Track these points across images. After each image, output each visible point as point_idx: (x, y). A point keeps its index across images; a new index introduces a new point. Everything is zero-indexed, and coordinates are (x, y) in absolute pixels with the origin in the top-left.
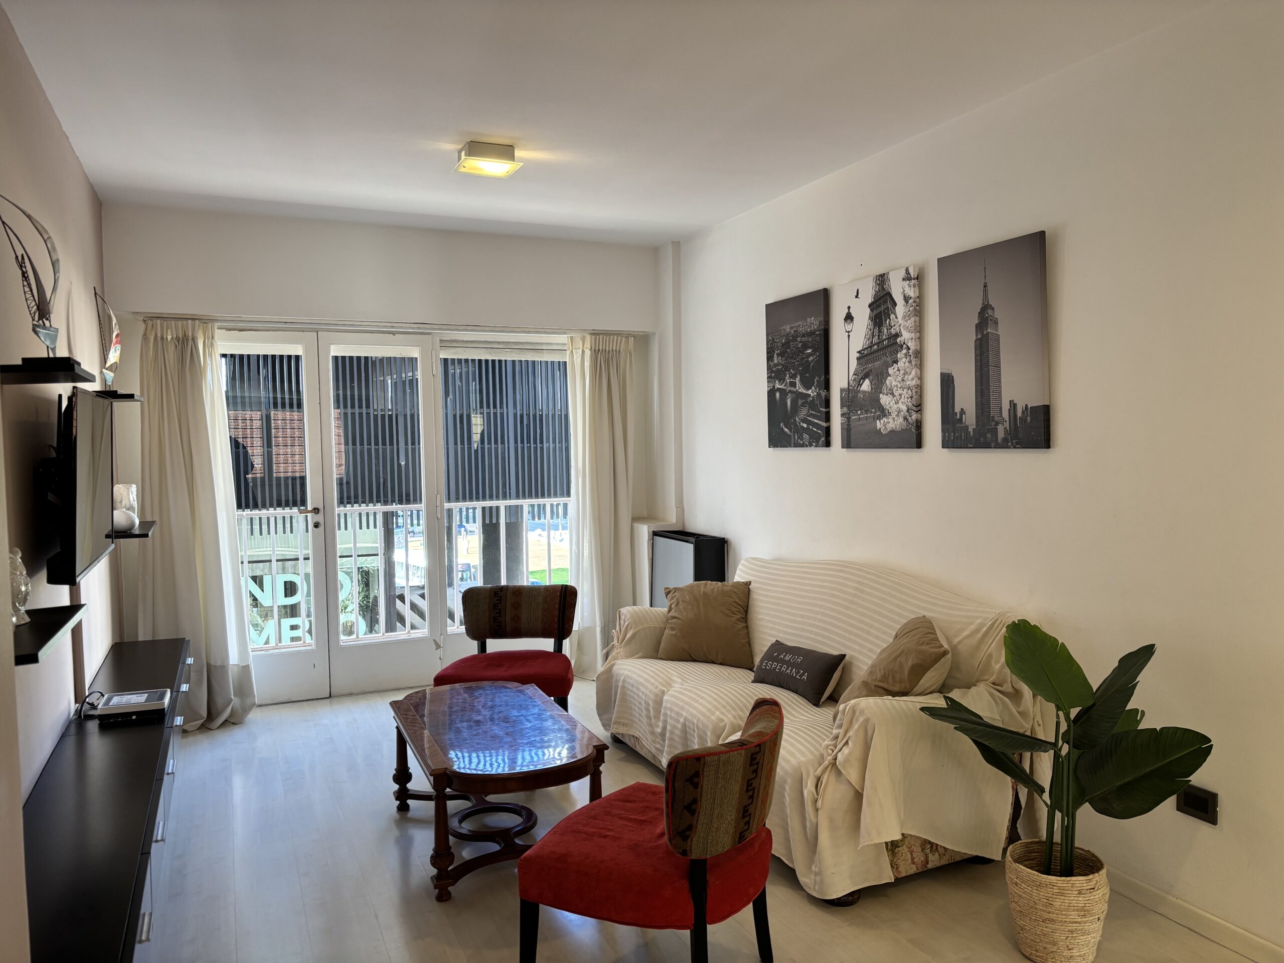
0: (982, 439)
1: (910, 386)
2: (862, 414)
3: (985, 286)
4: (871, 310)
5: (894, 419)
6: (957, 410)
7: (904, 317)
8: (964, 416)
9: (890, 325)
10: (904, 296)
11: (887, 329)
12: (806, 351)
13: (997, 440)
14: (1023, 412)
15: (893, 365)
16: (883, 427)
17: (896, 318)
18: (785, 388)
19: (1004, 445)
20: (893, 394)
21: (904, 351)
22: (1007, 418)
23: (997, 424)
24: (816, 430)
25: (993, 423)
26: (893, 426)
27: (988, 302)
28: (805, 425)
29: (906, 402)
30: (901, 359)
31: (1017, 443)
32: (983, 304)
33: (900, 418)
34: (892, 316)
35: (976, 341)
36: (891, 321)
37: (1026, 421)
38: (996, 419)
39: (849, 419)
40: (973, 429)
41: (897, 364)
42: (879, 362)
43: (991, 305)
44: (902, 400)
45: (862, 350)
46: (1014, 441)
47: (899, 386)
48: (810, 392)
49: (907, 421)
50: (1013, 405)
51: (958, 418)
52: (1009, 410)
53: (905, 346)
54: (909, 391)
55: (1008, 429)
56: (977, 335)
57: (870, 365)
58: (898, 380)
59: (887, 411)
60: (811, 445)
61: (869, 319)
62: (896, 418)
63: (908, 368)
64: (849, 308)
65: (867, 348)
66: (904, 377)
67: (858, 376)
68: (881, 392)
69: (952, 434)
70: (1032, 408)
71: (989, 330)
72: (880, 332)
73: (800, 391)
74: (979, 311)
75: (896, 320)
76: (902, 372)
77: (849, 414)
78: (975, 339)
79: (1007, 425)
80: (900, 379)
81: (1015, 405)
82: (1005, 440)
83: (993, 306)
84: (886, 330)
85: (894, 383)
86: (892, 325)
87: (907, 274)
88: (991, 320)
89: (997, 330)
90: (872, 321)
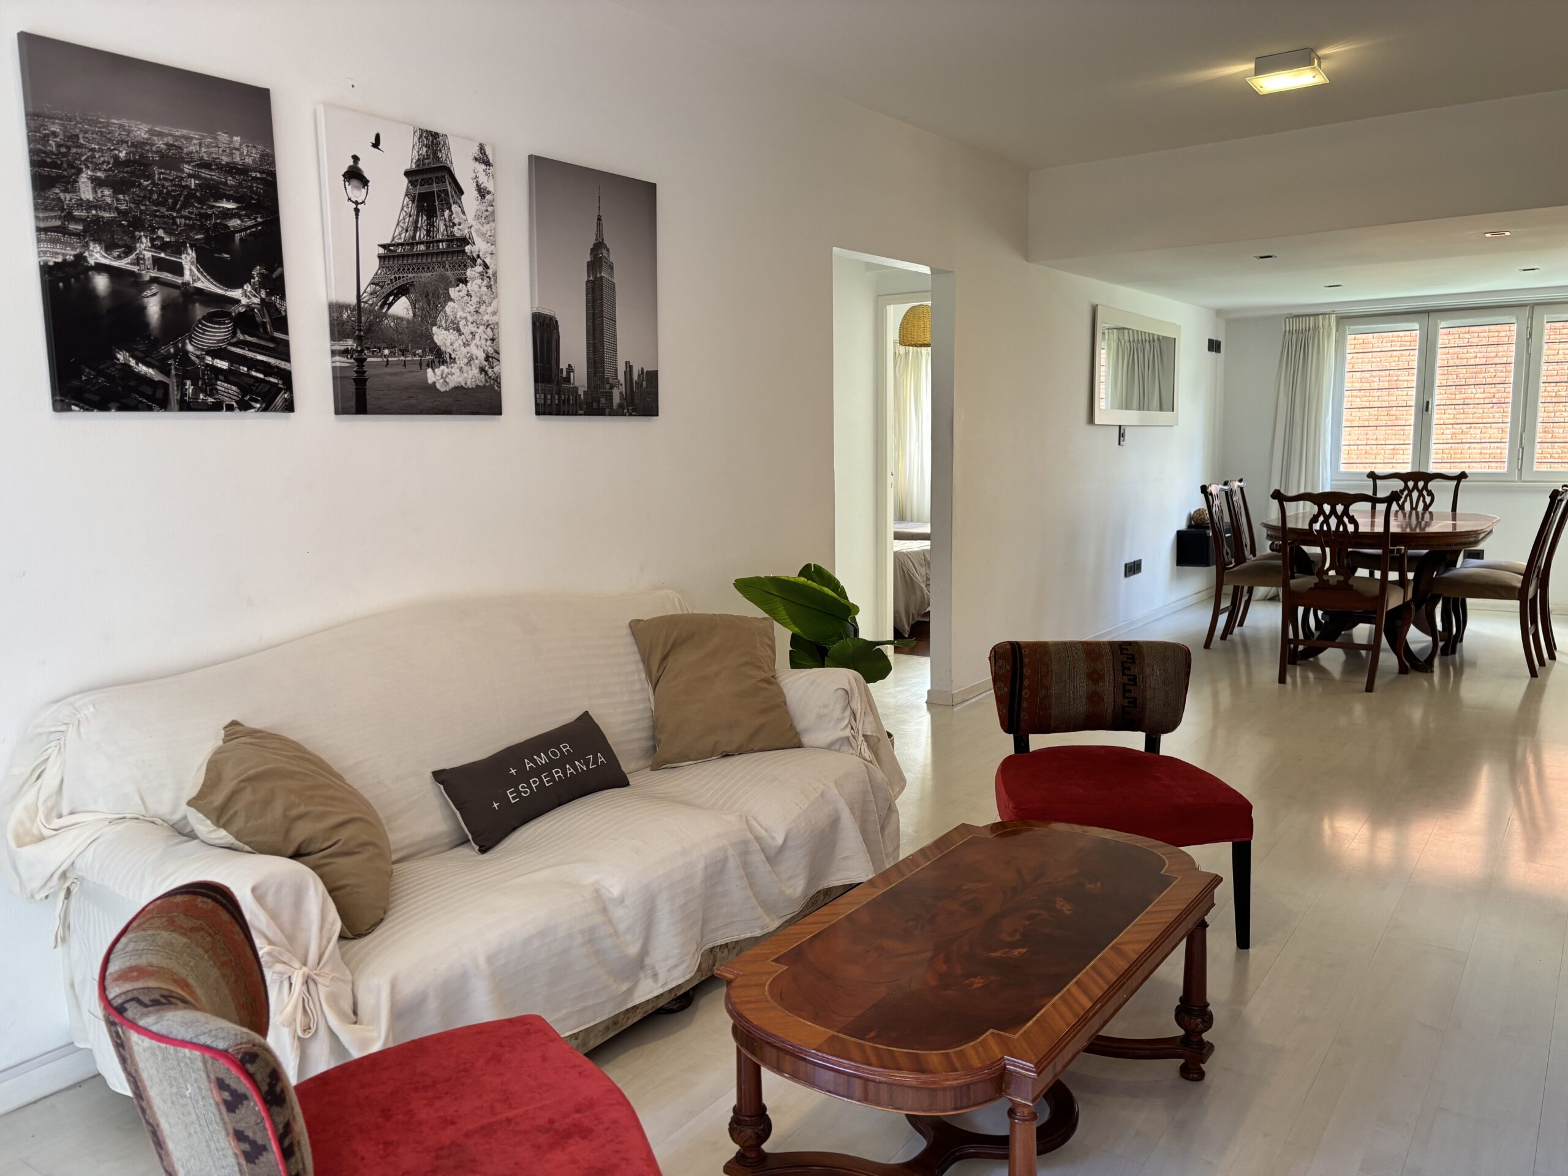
0: (594, 404)
3: (599, 219)
4: (410, 182)
5: (461, 369)
7: (478, 217)
8: (572, 374)
9: (450, 220)
10: (477, 185)
11: (445, 225)
12: (216, 201)
13: (612, 406)
14: (639, 376)
15: (458, 285)
16: (442, 381)
17: (463, 213)
19: (618, 412)
20: (458, 330)
21: (479, 269)
22: (622, 381)
23: (612, 387)
24: (261, 376)
25: (608, 386)
26: (460, 379)
27: (603, 240)
28: (223, 365)
29: (484, 346)
30: (473, 279)
31: (633, 410)
32: (597, 240)
33: (474, 368)
35: (588, 282)
36: (454, 216)
37: (642, 386)
38: (611, 381)
39: (361, 361)
40: (584, 391)
41: (466, 285)
42: (430, 274)
43: (606, 245)
44: (477, 341)
45: (389, 245)
46: (630, 408)
48: (236, 294)
49: (486, 373)
51: (564, 376)
52: (625, 372)
53: (479, 261)
55: (624, 393)
59: (448, 356)
60: (244, 406)
62: (465, 368)
63: (486, 295)
64: (356, 158)
68: (435, 324)
69: (557, 397)
70: (647, 372)
71: (603, 274)
72: (431, 225)
73: (199, 285)
74: (592, 247)
75: (463, 217)
76: (475, 299)
77: (362, 351)
79: (623, 389)
80: (472, 309)
81: (631, 367)
82: (621, 406)
86: (456, 221)
87: (481, 153)
88: (607, 263)
89: (612, 276)
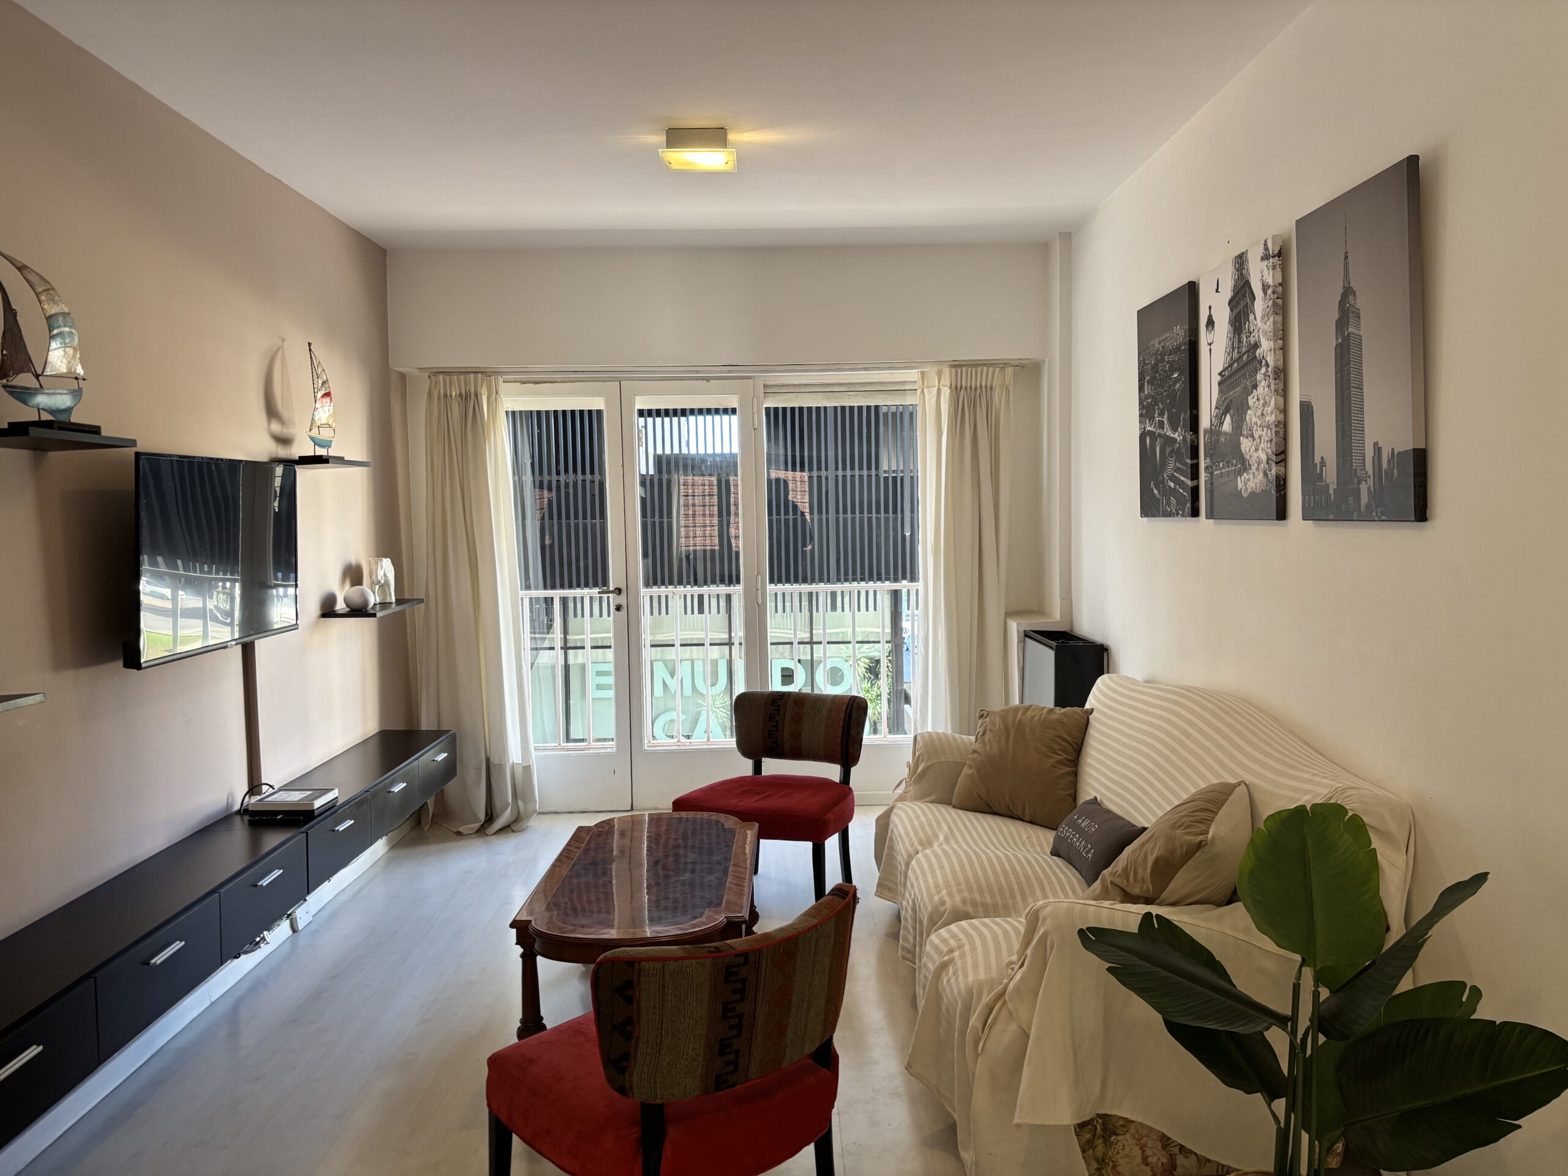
0: (1343, 506)
1: (1270, 423)
2: (1223, 467)
3: (1346, 258)
4: (1231, 309)
5: (1254, 474)
6: (1317, 460)
7: (1263, 318)
8: (1324, 468)
9: (1249, 330)
10: (1263, 285)
11: (1246, 337)
12: (1173, 375)
13: (1360, 507)
14: (1389, 461)
15: (1252, 393)
16: (1244, 487)
17: (1255, 319)
18: (1154, 430)
19: (1365, 517)
20: (1252, 436)
21: (1263, 370)
22: (1371, 473)
23: (1359, 483)
24: (1181, 491)
25: (1356, 481)
26: (1253, 485)
27: (1349, 284)
28: (1172, 485)
29: (1266, 449)
30: (1261, 382)
31: (1383, 514)
32: (1344, 286)
33: (1260, 473)
34: (1251, 317)
35: (1336, 348)
36: (1251, 325)
37: (1392, 475)
38: (1359, 473)
39: (1212, 474)
40: (1334, 489)
41: (1257, 390)
42: (1238, 388)
43: (1352, 288)
44: (1262, 445)
45: (1222, 371)
46: (1379, 510)
47: (1259, 424)
48: (1176, 436)
49: (1267, 478)
50: (1378, 449)
51: (1318, 472)
52: (1373, 458)
53: (1264, 361)
54: (1269, 431)
55: (1372, 489)
56: (1337, 339)
57: (1231, 393)
58: (1257, 414)
59: (1247, 463)
60: (1178, 514)
61: (1229, 323)
62: (1256, 473)
63: (1267, 395)
64: (1210, 307)
65: (1227, 368)
66: (1264, 410)
67: (1219, 409)
68: (1241, 434)
69: (1312, 497)
70: (1399, 453)
71: (1350, 330)
72: (1240, 342)
73: (1167, 434)
74: (1339, 298)
75: (1255, 322)
76: (1261, 402)
77: (1212, 467)
78: (1335, 345)
79: (1371, 482)
80: (1259, 413)
81: (1380, 449)
82: (1368, 506)
83: (1355, 289)
84: (1245, 339)
85: (1254, 420)
86: (1252, 331)
87: (1265, 250)
88: (1353, 312)
89: (1358, 328)
90: (1232, 326)
